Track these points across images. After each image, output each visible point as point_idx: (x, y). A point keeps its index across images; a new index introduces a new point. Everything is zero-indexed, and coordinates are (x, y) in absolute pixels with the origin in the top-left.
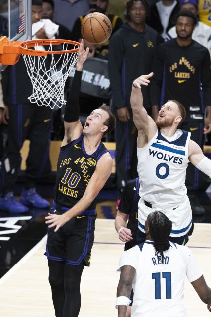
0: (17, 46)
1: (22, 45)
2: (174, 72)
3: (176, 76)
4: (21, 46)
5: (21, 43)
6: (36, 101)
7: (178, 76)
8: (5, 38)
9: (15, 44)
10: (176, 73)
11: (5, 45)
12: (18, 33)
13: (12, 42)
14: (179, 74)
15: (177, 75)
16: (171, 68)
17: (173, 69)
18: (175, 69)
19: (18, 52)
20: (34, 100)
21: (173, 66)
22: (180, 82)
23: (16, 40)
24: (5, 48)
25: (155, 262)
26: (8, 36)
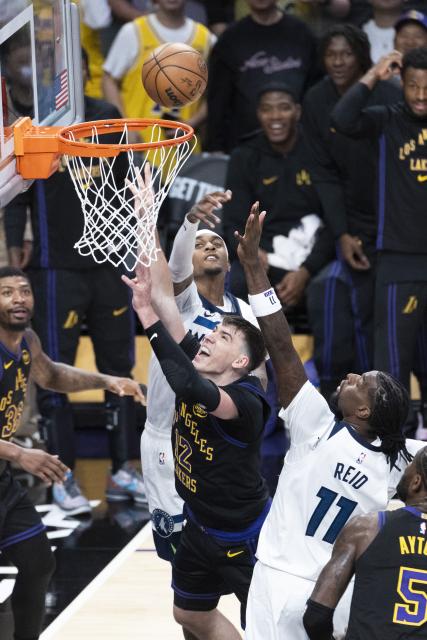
0: (53, 136)
1: (63, 134)
2: (408, 158)
3: (412, 168)
4: (61, 138)
5: (61, 130)
6: (92, 252)
7: (418, 167)
8: (27, 121)
9: (48, 132)
10: (412, 161)
11: (28, 135)
12: (54, 109)
13: (42, 129)
14: (418, 162)
15: (415, 164)
16: (401, 150)
17: (407, 153)
18: (411, 152)
19: (56, 150)
20: (86, 250)
21: (407, 146)
22: (421, 179)
23: (50, 125)
24: (27, 142)
25: (340, 473)
26: (32, 117)
